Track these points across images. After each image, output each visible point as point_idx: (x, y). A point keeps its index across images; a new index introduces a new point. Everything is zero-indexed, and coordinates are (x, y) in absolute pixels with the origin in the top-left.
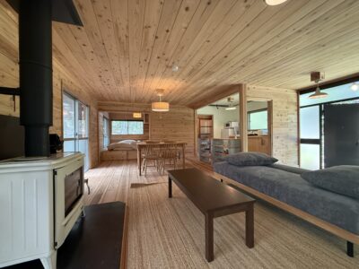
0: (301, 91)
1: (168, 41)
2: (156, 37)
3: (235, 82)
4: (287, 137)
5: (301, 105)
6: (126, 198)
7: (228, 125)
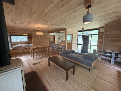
0: (79, 31)
1: (49, 16)
2: (46, 15)
3: (64, 28)
4: (75, 43)
5: (79, 35)
6: (34, 69)
7: (59, 39)
